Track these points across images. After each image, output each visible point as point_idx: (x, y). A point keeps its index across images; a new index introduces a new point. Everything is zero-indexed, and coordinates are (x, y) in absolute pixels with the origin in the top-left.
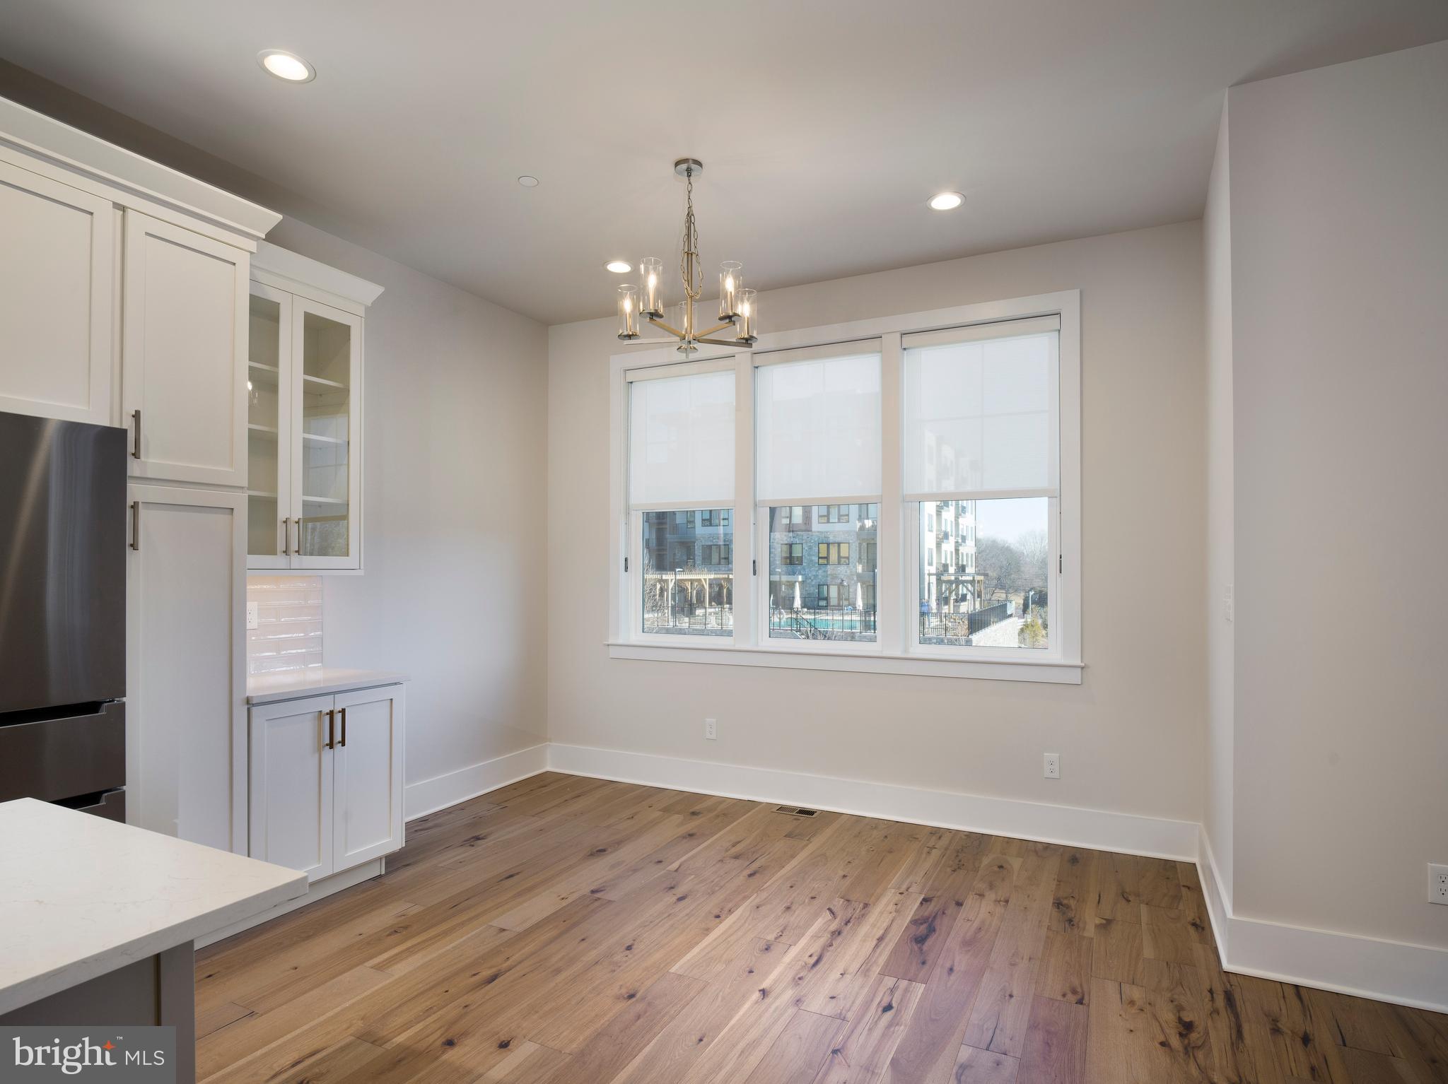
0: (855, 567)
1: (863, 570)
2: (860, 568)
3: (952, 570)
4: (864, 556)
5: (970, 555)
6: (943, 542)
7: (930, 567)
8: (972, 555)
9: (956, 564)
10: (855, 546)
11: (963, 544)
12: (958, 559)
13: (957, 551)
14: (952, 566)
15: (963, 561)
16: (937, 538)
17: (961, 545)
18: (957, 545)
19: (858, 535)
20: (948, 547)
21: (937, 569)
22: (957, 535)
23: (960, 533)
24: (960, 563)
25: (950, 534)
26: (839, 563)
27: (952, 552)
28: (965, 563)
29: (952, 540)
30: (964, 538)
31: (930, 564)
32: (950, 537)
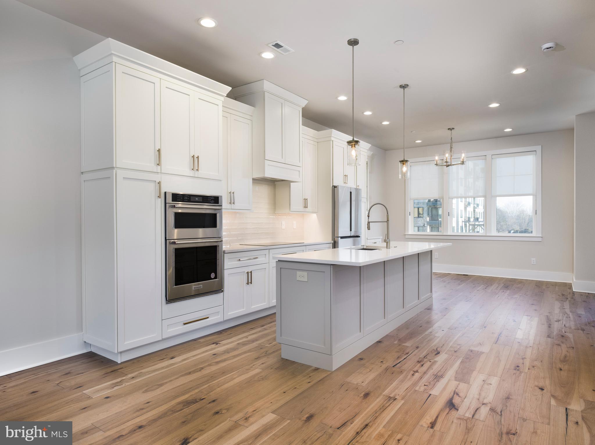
0: (426, 218)
1: (430, 220)
2: (428, 219)
3: (472, 220)
4: (430, 214)
5: (481, 213)
6: (468, 207)
7: (462, 219)
8: (482, 213)
9: (474, 217)
10: (426, 209)
11: (477, 208)
12: (475, 215)
13: (474, 211)
14: (472, 218)
15: (477, 216)
16: (465, 205)
17: (476, 208)
18: (474, 208)
19: (427, 204)
20: (470, 209)
21: (465, 219)
22: (474, 204)
23: (476, 203)
24: (476, 217)
25: (471, 203)
26: (418, 217)
27: (472, 212)
28: (478, 217)
29: (472, 206)
30: (478, 205)
31: (461, 217)
32: (471, 205)
